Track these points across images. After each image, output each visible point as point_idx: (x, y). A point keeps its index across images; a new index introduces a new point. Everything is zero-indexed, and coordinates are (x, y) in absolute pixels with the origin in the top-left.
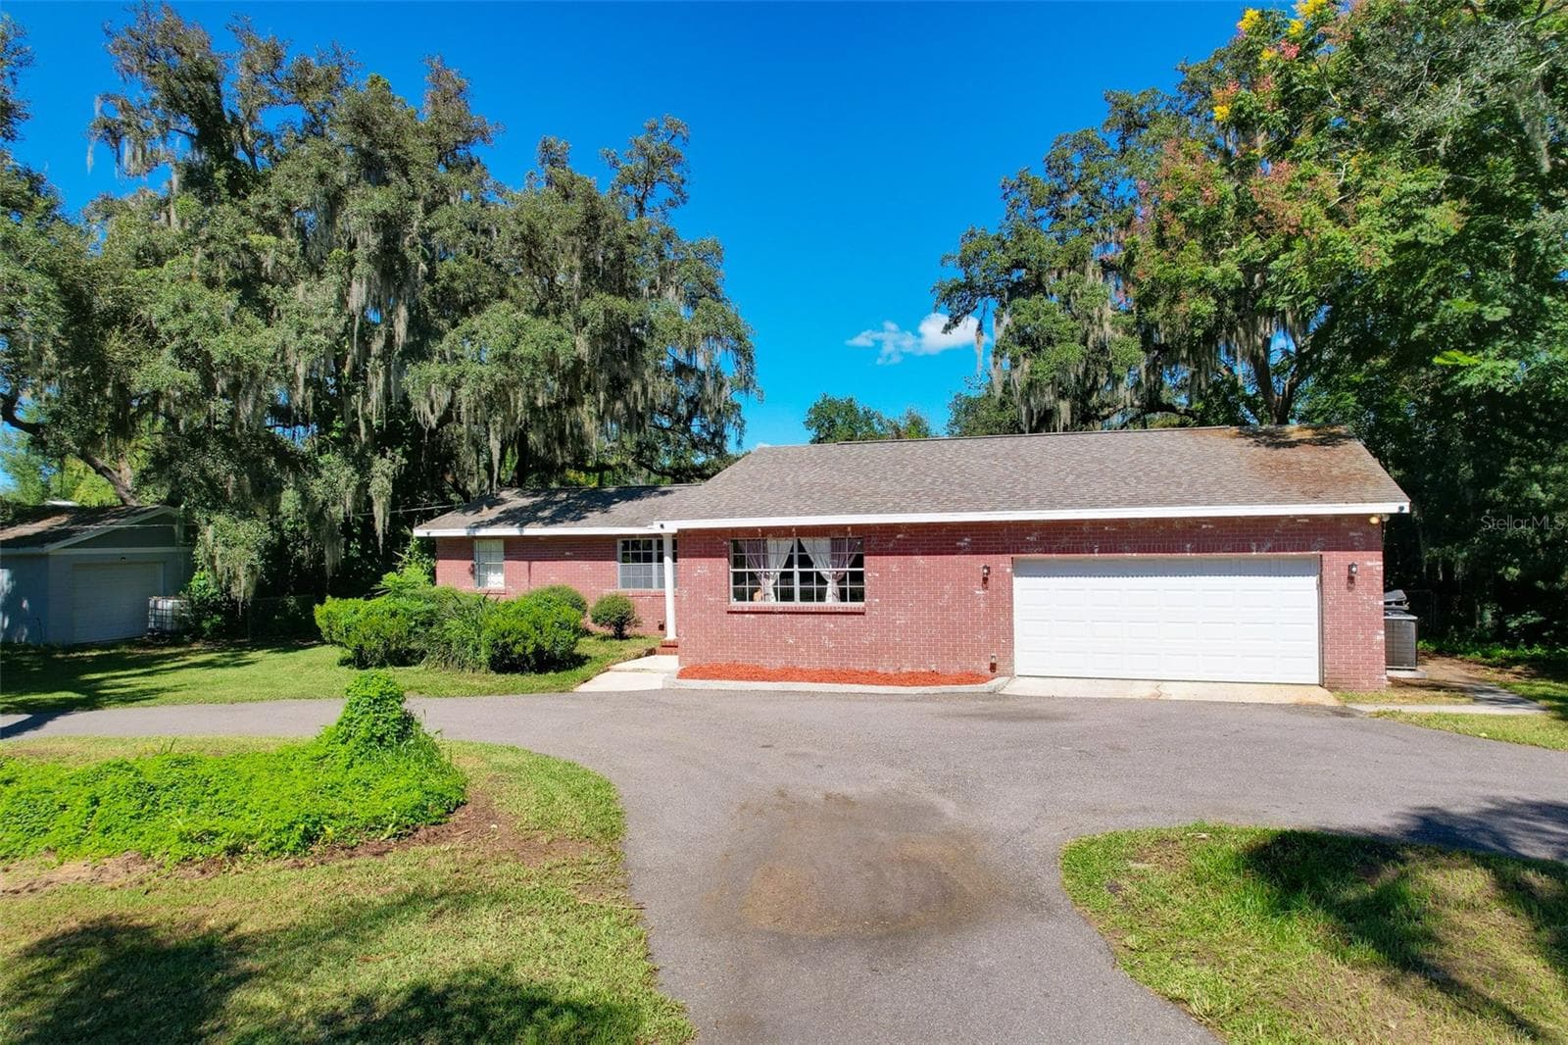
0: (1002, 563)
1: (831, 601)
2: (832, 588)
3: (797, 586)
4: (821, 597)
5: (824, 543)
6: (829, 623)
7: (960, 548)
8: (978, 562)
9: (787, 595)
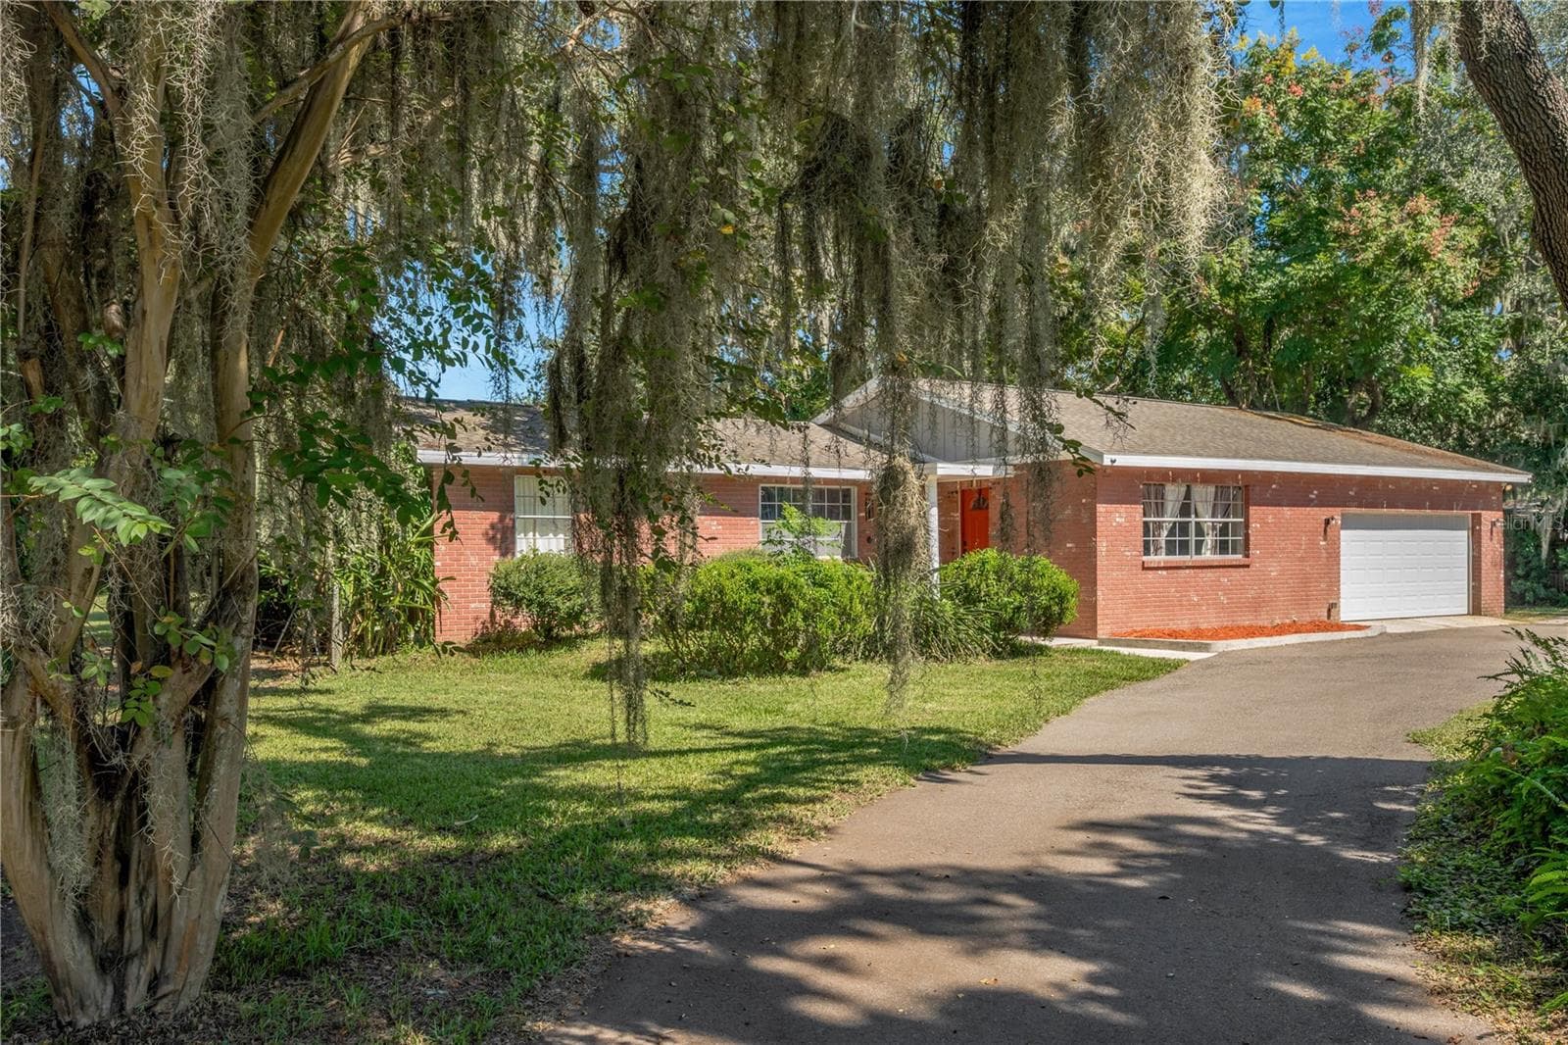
0: (1336, 513)
1: (1208, 555)
2: (1209, 540)
3: (1193, 538)
4: (1198, 551)
5: (1212, 489)
6: (1225, 578)
7: (1312, 500)
8: (1324, 513)
9: (1184, 548)
